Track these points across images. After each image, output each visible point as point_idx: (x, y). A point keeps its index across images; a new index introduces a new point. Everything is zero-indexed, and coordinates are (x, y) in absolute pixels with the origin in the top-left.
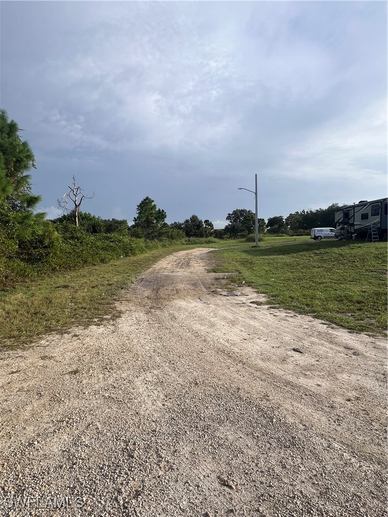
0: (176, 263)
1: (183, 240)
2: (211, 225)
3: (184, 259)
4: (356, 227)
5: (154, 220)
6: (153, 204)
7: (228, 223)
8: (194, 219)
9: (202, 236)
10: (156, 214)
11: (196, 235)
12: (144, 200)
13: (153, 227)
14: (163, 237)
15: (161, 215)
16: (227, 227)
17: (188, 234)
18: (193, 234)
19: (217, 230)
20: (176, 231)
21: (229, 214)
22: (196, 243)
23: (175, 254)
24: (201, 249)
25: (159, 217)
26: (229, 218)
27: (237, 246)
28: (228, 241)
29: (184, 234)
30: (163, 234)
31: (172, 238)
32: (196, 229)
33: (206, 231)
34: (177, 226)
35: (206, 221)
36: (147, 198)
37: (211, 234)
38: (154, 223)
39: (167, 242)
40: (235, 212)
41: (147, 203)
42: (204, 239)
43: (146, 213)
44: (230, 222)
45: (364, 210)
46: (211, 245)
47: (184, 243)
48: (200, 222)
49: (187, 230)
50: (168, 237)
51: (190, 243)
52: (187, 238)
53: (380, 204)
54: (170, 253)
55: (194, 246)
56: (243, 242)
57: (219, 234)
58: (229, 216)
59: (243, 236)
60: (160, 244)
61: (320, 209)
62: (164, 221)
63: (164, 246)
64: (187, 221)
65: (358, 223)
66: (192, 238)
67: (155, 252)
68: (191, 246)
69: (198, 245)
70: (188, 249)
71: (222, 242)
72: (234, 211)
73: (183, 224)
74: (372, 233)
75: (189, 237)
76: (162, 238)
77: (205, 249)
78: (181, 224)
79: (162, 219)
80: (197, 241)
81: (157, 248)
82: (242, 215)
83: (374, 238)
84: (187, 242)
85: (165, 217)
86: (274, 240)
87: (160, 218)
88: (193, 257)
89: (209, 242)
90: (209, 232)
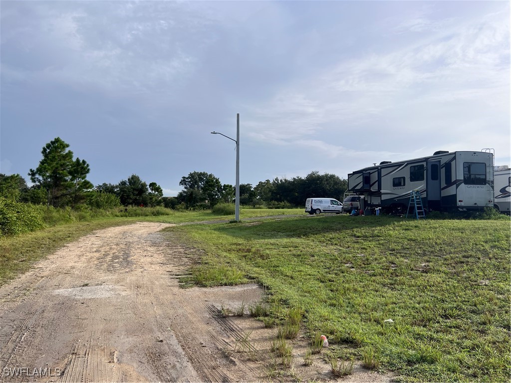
0: (97, 255)
1: (116, 210)
2: (158, 190)
3: (117, 245)
4: (384, 197)
5: (66, 176)
6: (67, 150)
7: (182, 189)
8: (134, 180)
9: (145, 204)
10: (73, 166)
11: (137, 203)
12: (52, 142)
13: (66, 187)
14: (83, 203)
15: (81, 169)
16: (181, 194)
17: (124, 202)
18: (131, 201)
19: (167, 198)
20: (105, 196)
21: (184, 178)
22: (137, 215)
23: (100, 233)
24: (146, 224)
25: (76, 172)
26: (183, 182)
27: (203, 220)
28: (185, 213)
29: (118, 200)
30: (82, 198)
31: (98, 205)
32: (137, 195)
33: (151, 199)
34: (107, 189)
35: (153, 185)
36: (57, 140)
37: (158, 203)
38: (66, 181)
39: (88, 213)
40: (192, 176)
41: (56, 148)
42: (149, 209)
43: (54, 164)
44: (186, 188)
45: (397, 173)
46: (161, 218)
47: (118, 214)
48: (144, 185)
49: (123, 195)
50: (91, 204)
51: (126, 214)
52: (122, 207)
53: (424, 163)
54: (91, 230)
55: (134, 219)
56: (208, 214)
57: (171, 203)
58: (184, 180)
59: (205, 207)
60: (74, 215)
61: (298, 177)
62: (85, 177)
63: (82, 218)
64: (123, 183)
65: (388, 191)
66: (130, 208)
67: (61, 229)
68: (130, 219)
69: (140, 218)
70: (124, 223)
71: (177, 214)
72: (191, 174)
73: (117, 187)
74: (416, 206)
75: (127, 206)
76: (79, 205)
77: (152, 224)
78: (113, 187)
79: (82, 174)
80: (138, 212)
81: (67, 220)
82: (201, 180)
83: (419, 213)
84: (123, 213)
85: (88, 171)
86: (254, 212)
87: (78, 174)
88: (135, 239)
89: (158, 214)
90: (156, 200)
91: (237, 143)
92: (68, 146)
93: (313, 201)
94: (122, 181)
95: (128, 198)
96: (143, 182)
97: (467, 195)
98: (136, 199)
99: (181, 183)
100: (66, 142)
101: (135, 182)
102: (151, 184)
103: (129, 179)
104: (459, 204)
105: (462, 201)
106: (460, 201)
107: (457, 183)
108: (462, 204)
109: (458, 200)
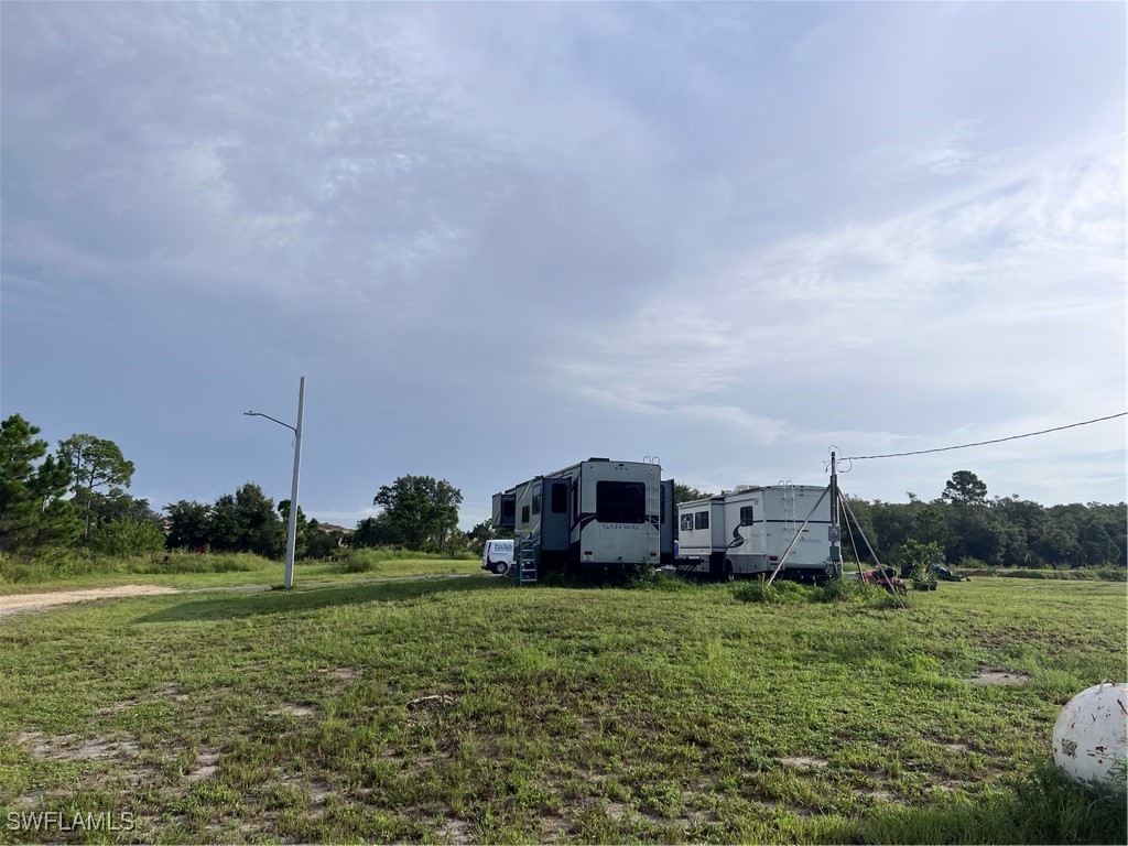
5: (20, 490)
8: (249, 495)
15: (54, 476)
21: (385, 488)
25: (43, 481)
26: (382, 498)
32: (249, 526)
34: (187, 513)
45: (526, 498)
48: (268, 506)
53: (541, 482)
58: (382, 494)
64: (226, 501)
73: (210, 509)
74: (522, 560)
79: (56, 487)
87: (46, 487)
91: (297, 433)
92: (35, 431)
93: (493, 547)
94: (223, 496)
95: (227, 534)
96: (267, 498)
97: (602, 541)
98: (246, 534)
99: (376, 499)
100: (33, 424)
101: (249, 499)
102: (282, 503)
103: (238, 493)
104: (584, 558)
105: (590, 553)
106: (586, 553)
107: (584, 520)
108: (592, 559)
109: (583, 551)
